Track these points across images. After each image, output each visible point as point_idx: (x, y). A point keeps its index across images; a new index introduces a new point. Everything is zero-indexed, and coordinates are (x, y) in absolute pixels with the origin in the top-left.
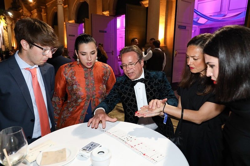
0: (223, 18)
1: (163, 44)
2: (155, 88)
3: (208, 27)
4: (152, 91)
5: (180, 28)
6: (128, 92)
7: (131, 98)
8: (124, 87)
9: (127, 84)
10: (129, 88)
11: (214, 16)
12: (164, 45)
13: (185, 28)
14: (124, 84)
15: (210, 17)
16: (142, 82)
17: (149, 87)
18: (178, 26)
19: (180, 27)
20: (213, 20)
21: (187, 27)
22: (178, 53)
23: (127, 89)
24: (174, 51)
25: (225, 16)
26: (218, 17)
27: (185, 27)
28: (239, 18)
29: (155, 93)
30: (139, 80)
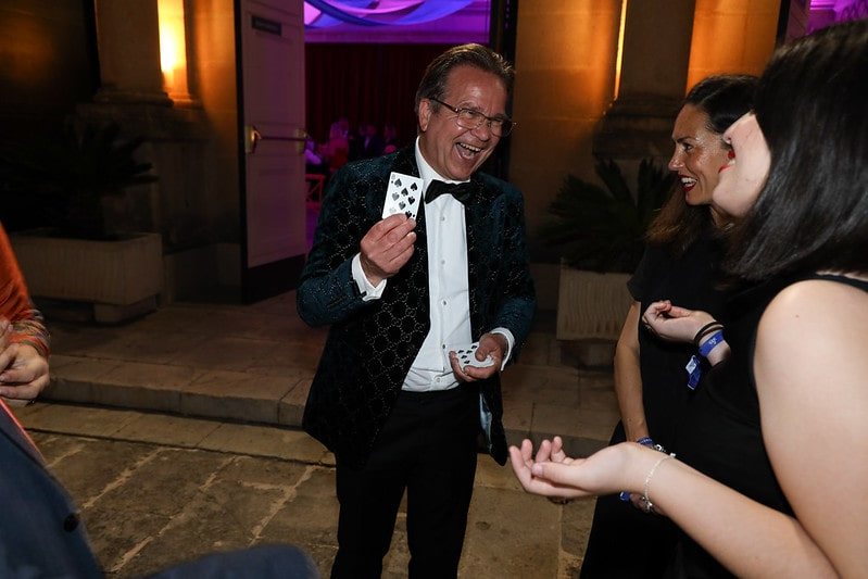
1: (186, 93)
5: (259, 28)
12: (189, 101)
13: (279, 33)
18: (250, 18)
19: (257, 23)
20: (339, 14)
21: (284, 29)
22: (264, 138)
24: (246, 129)
25: (374, 6)
26: (353, 6)
27: (279, 25)
28: (414, 22)
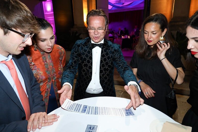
0: (122, 6)
2: (110, 55)
3: (113, 12)
4: (106, 57)
6: (86, 53)
7: (88, 59)
8: (83, 49)
9: (87, 46)
10: (88, 50)
11: (116, 4)
14: (83, 46)
15: (114, 4)
16: (100, 47)
17: (104, 53)
20: (116, 7)
23: (85, 51)
25: (123, 4)
26: (119, 5)
29: (108, 59)
30: (99, 44)
